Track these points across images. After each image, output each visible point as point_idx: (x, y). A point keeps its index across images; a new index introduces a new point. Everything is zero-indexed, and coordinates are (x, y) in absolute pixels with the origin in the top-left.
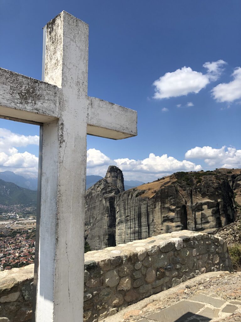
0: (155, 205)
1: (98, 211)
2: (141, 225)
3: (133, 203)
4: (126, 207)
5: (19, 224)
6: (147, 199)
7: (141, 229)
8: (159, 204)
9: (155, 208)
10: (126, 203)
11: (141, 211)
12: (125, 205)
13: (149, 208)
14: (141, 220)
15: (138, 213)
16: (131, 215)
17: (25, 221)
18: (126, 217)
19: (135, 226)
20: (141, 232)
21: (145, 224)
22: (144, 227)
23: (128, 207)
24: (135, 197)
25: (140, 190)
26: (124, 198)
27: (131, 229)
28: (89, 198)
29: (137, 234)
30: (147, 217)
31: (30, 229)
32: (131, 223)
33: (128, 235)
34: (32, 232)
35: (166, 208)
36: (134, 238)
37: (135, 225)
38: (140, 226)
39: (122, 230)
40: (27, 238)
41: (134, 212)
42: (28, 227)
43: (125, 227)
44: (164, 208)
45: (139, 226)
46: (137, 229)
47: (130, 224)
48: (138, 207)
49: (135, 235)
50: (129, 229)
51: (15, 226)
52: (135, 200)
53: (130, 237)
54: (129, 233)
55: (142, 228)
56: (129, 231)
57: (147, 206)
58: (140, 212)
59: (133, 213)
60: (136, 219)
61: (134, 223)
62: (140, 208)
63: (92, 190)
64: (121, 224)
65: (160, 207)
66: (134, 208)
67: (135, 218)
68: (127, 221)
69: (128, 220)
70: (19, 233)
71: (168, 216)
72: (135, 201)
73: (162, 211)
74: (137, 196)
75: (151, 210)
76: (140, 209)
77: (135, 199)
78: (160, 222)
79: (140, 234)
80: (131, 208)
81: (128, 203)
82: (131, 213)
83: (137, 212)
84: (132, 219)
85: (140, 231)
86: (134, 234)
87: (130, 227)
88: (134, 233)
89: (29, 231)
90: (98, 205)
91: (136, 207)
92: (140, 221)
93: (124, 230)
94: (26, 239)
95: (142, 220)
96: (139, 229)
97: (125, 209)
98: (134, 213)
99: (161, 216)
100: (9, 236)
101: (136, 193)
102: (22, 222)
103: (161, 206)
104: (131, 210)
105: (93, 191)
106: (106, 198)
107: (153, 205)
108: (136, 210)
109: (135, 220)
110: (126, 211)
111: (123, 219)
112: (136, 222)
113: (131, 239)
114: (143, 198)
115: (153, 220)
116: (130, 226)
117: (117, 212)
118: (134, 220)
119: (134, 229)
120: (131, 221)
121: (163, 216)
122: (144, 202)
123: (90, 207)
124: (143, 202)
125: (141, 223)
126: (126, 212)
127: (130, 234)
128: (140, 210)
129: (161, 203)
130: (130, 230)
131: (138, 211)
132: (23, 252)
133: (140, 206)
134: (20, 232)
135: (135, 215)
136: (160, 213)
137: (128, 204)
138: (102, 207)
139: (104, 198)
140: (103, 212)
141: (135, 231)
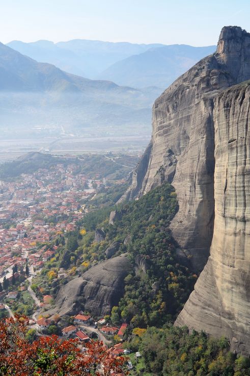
3: (245, 112)
4: (231, 121)
10: (231, 112)
12: (229, 117)
16: (239, 138)
18: (229, 142)
23: (234, 120)
26: (227, 101)
27: (238, 167)
29: (249, 176)
32: (239, 155)
33: (231, 177)
36: (242, 185)
37: (246, 157)
39: (222, 168)
41: (245, 132)
43: (227, 161)
46: (249, 166)
47: (236, 155)
49: (244, 178)
50: (234, 165)
52: (248, 106)
53: (235, 182)
54: (234, 175)
56: (234, 171)
59: (242, 133)
60: (248, 147)
61: (243, 154)
66: (245, 123)
67: (245, 145)
68: (231, 149)
80: (240, 124)
81: (235, 112)
82: (239, 133)
84: (241, 146)
86: (242, 177)
87: (237, 162)
88: (244, 175)
91: (249, 122)
97: (228, 126)
98: (244, 135)
104: (239, 128)
108: (249, 128)
109: (246, 148)
110: (230, 128)
111: (225, 146)
112: (248, 152)
113: (237, 185)
116: (235, 161)
117: (216, 131)
118: (243, 149)
119: (243, 165)
120: (239, 149)
126: (230, 131)
127: (236, 176)
130: (235, 167)
135: (246, 139)
137: (235, 115)
138: (200, 118)
139: (203, 98)
140: (199, 127)
141: (245, 171)
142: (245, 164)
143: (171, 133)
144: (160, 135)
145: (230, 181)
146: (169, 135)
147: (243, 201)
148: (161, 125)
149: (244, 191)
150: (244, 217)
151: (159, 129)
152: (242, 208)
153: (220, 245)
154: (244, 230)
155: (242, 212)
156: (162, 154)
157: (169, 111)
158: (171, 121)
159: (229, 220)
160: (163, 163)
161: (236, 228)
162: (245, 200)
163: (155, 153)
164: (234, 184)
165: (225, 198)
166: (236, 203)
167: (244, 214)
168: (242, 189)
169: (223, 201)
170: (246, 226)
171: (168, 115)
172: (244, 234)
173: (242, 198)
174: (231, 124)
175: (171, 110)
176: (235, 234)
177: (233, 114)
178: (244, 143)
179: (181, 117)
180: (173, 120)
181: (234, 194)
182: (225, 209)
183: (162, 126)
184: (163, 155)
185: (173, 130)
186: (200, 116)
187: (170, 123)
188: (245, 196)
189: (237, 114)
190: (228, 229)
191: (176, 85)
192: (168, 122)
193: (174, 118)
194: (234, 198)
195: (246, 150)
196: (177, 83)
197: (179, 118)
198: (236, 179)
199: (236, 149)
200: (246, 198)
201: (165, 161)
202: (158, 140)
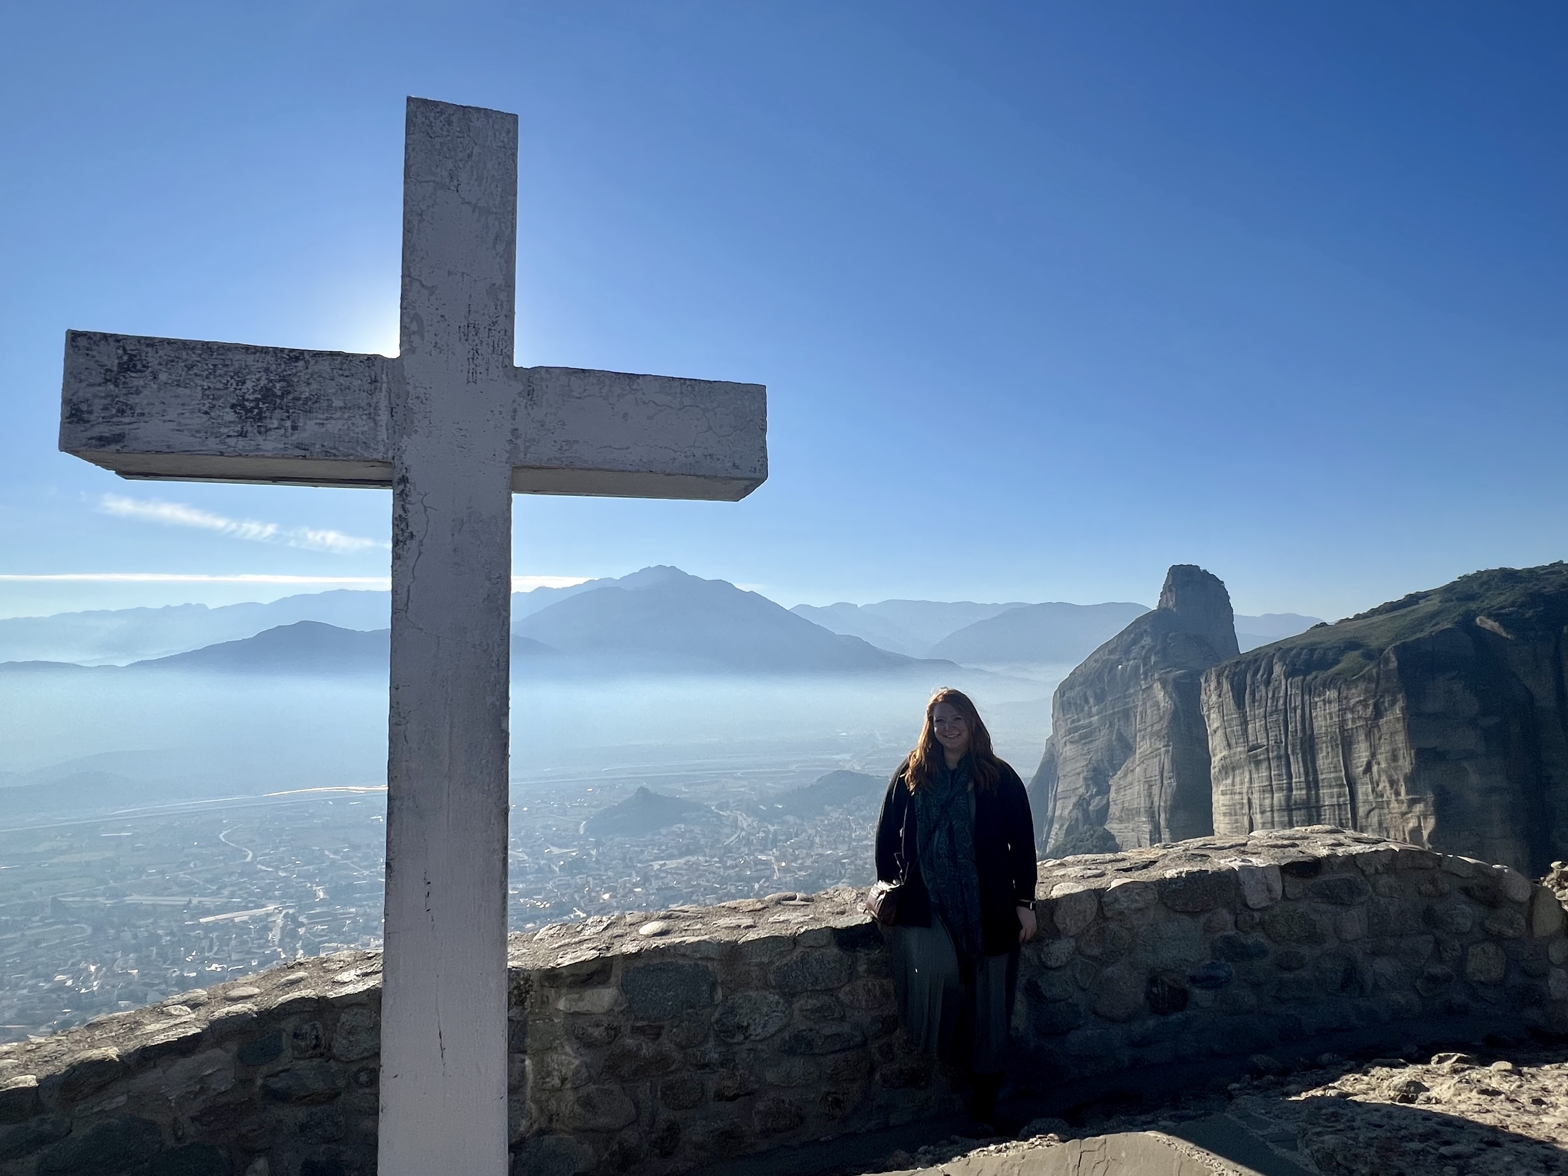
0: (1376, 706)
2: (1316, 782)
3: (1278, 698)
4: (1249, 714)
6: (1340, 685)
7: (1317, 794)
8: (1394, 702)
9: (1378, 715)
11: (1312, 729)
13: (1349, 716)
14: (1313, 761)
15: (1301, 734)
16: (1272, 743)
18: (1250, 750)
19: (1290, 783)
20: (1318, 808)
21: (1336, 778)
22: (1333, 786)
27: (1276, 795)
29: (1303, 812)
30: (1340, 751)
32: (1274, 773)
33: (1262, 813)
37: (1290, 778)
38: (1312, 786)
39: (1238, 797)
41: (1282, 731)
43: (1247, 785)
45: (1307, 782)
46: (1299, 794)
48: (1297, 713)
49: (1291, 816)
50: (1264, 791)
54: (1269, 809)
55: (1321, 791)
56: (1268, 802)
57: (1341, 710)
58: (1309, 732)
60: (1292, 759)
62: (1308, 718)
64: (1232, 773)
67: (1286, 755)
68: (1255, 763)
69: (1259, 762)
75: (1361, 723)
76: (1308, 722)
79: (1314, 813)
80: (1270, 719)
81: (1257, 697)
82: (1270, 734)
83: (1296, 732)
84: (1278, 758)
85: (1315, 803)
86: (1288, 813)
87: (1271, 785)
88: (1289, 810)
92: (1310, 765)
93: (1246, 796)
95: (1320, 762)
96: (1308, 794)
97: (1246, 722)
98: (1283, 737)
103: (1406, 710)
107: (1366, 706)
109: (1288, 760)
110: (1249, 726)
111: (1241, 756)
112: (1294, 768)
115: (1370, 763)
118: (1285, 763)
119: (1286, 792)
122: (1327, 695)
124: (1320, 696)
125: (1315, 773)
126: (1251, 731)
127: (1272, 811)
128: (1308, 726)
130: (1269, 796)
131: (1300, 728)
133: (1307, 709)
136: (1403, 737)
137: (1257, 703)
138: (1155, 712)
139: (1159, 679)
140: (1156, 727)
141: (1293, 802)
142: (1290, 789)
143: (1094, 738)
144: (1072, 742)
145: (1260, 821)
146: (1092, 741)
148: (1073, 725)
151: (1070, 732)
156: (1079, 774)
157: (1087, 702)
158: (1092, 719)
160: (1082, 790)
163: (1064, 773)
171: (1086, 708)
174: (1250, 718)
175: (1091, 701)
177: (1253, 702)
178: (1283, 752)
179: (1111, 711)
180: (1096, 717)
183: (1075, 727)
184: (1081, 776)
185: (1098, 733)
186: (1156, 708)
187: (1091, 722)
189: (1261, 701)
191: (1096, 661)
192: (1087, 721)
193: (1097, 714)
195: (1289, 765)
196: (1097, 656)
197: (1108, 713)
198: (1273, 817)
201: (1088, 786)
202: (1069, 751)
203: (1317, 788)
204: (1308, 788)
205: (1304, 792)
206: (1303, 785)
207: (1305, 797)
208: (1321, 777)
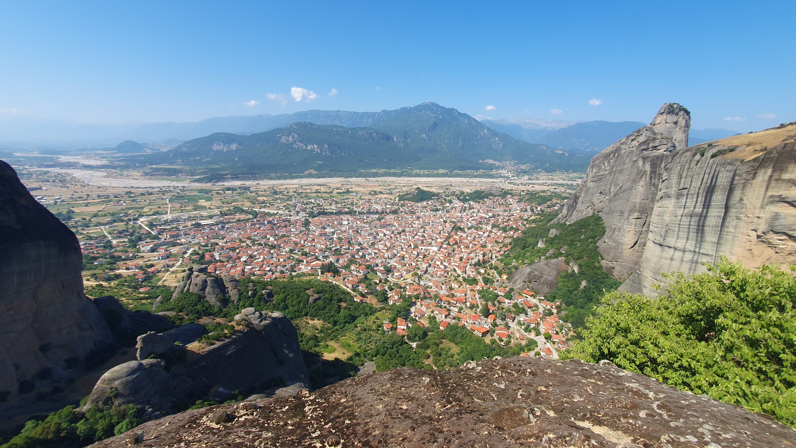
0: (755, 175)
1: (627, 177)
2: (709, 205)
3: (703, 168)
5: (511, 183)
6: (739, 163)
7: (707, 212)
8: (766, 172)
9: (754, 177)
10: (687, 166)
11: (715, 183)
12: (683, 171)
13: (737, 178)
14: (711, 197)
15: (708, 185)
16: (692, 188)
17: (518, 182)
18: (679, 190)
19: (695, 205)
20: (706, 217)
21: (720, 205)
22: (717, 208)
23: (689, 173)
24: (709, 158)
25: (724, 146)
26: (682, 159)
27: (686, 210)
28: (614, 156)
29: (698, 218)
30: (727, 193)
31: (523, 191)
32: (688, 200)
33: (676, 216)
34: (525, 195)
35: (785, 180)
36: (688, 223)
37: (696, 203)
38: (706, 207)
39: (667, 209)
40: (520, 201)
41: (700, 183)
42: (522, 188)
43: (673, 204)
44: (777, 180)
45: (704, 205)
46: (699, 210)
47: (685, 200)
48: (712, 175)
49: (691, 219)
50: (681, 208)
51: (507, 187)
52: (707, 163)
55: (710, 210)
56: (681, 212)
57: (734, 175)
58: (713, 184)
59: (696, 184)
60: (700, 195)
61: (695, 200)
62: (715, 177)
63: (622, 144)
64: (667, 199)
65: (767, 178)
66: (702, 176)
67: (698, 193)
68: (679, 196)
69: (682, 195)
70: (510, 194)
71: (783, 196)
72: (706, 165)
73: (771, 185)
74: (713, 156)
75: (743, 181)
76: (714, 179)
77: (708, 161)
78: (759, 205)
79: (703, 218)
80: (695, 177)
81: (691, 167)
82: (693, 184)
83: (706, 183)
84: (693, 194)
85: (704, 214)
86: (689, 218)
87: (685, 206)
88: (691, 216)
89: (522, 193)
90: (627, 168)
91: (706, 176)
92: (708, 198)
93: (672, 209)
94: (518, 202)
95: (714, 197)
96: (703, 211)
97: (680, 177)
98: (699, 185)
99: (765, 194)
100: (499, 196)
101: (714, 151)
102: (515, 182)
103: (771, 177)
104: (693, 180)
105: (623, 147)
106: (646, 158)
107: (749, 174)
108: (705, 180)
109: (698, 195)
110: (683, 180)
111: (673, 192)
112: (699, 199)
113: (681, 223)
114: (729, 161)
115: (741, 199)
116: (684, 204)
117: (663, 181)
118: (695, 196)
119: (693, 209)
120: (689, 196)
121: (769, 194)
122: (729, 168)
123: (614, 169)
124: (725, 168)
125: (710, 202)
126: (682, 182)
127: (682, 216)
128: (714, 181)
129: (774, 171)
130: (683, 209)
131: (709, 182)
132: (513, 215)
133: (716, 174)
134: (512, 193)
135: (699, 189)
136: (764, 189)
137: (690, 170)
141: (694, 213)
142: (695, 208)
144: (593, 181)
147: (686, 236)
148: (595, 174)
149: (689, 228)
150: (684, 248)
152: (685, 241)
153: (652, 265)
154: (683, 257)
155: (684, 244)
156: (594, 194)
157: (604, 165)
159: (666, 248)
161: (673, 255)
162: (688, 235)
163: (587, 193)
164: (679, 222)
165: (666, 231)
166: (678, 237)
167: (685, 246)
168: (687, 226)
169: (663, 233)
170: (685, 255)
171: (603, 168)
172: (682, 261)
173: (686, 233)
174: (684, 175)
175: (606, 164)
176: (672, 259)
177: (688, 169)
178: (697, 192)
180: (607, 172)
181: (677, 229)
182: (664, 239)
188: (689, 233)
189: (692, 169)
190: (665, 255)
193: (608, 170)
194: (676, 233)
195: (697, 197)
198: (682, 219)
199: (686, 196)
200: (691, 234)
201: (596, 199)
202: (591, 185)
203: (708, 208)
204: (703, 208)
205: (701, 209)
206: (702, 207)
207: (700, 212)
208: (712, 204)
